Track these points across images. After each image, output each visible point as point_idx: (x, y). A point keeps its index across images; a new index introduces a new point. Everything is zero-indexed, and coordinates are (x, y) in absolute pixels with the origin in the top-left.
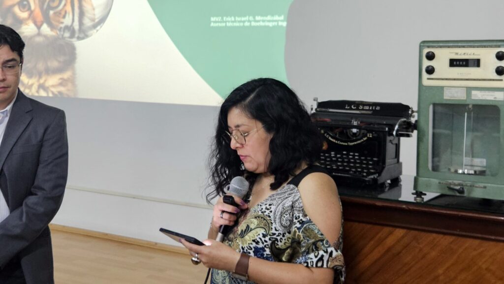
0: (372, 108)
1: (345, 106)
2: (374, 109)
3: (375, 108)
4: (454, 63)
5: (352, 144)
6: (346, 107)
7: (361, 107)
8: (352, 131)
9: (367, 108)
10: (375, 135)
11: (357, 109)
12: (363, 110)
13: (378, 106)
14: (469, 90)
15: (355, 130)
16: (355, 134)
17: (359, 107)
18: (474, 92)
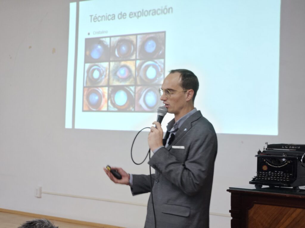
0: (296, 147)
1: (282, 147)
5: (280, 167)
8: (283, 160)
9: (293, 147)
11: (288, 148)
12: (291, 148)
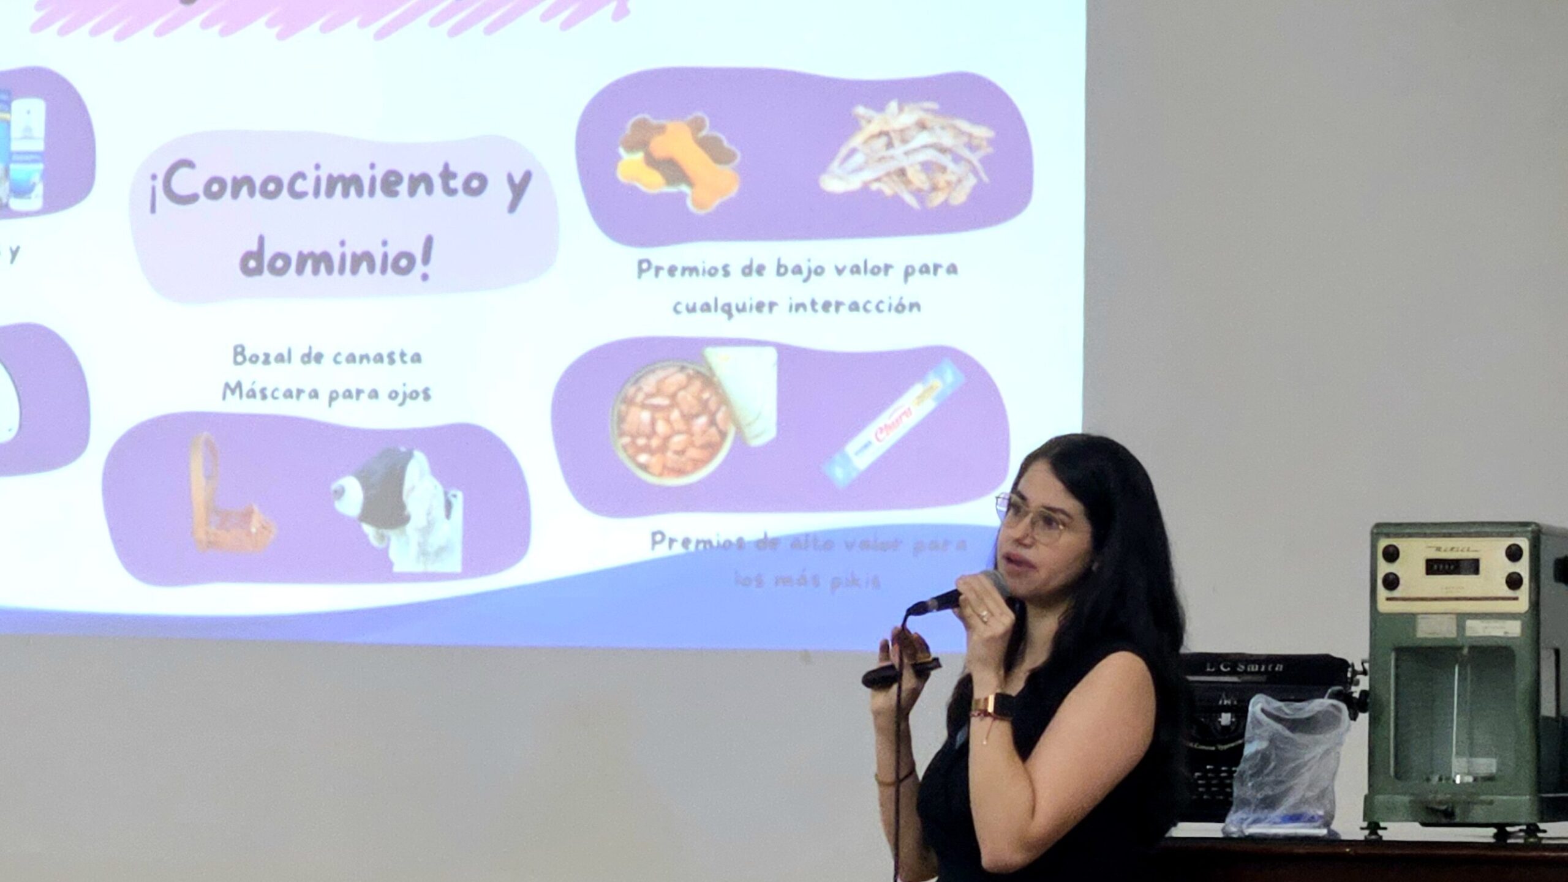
0: (1266, 668)
1: (1206, 668)
2: (1270, 669)
3: (1273, 668)
4: (1435, 567)
5: (1226, 747)
6: (1208, 669)
7: (1241, 668)
8: (1220, 722)
9: (1254, 668)
11: (1234, 672)
12: (1245, 672)
13: (1280, 663)
14: (1462, 618)
15: (1226, 718)
17: (1237, 666)
18: (1469, 623)
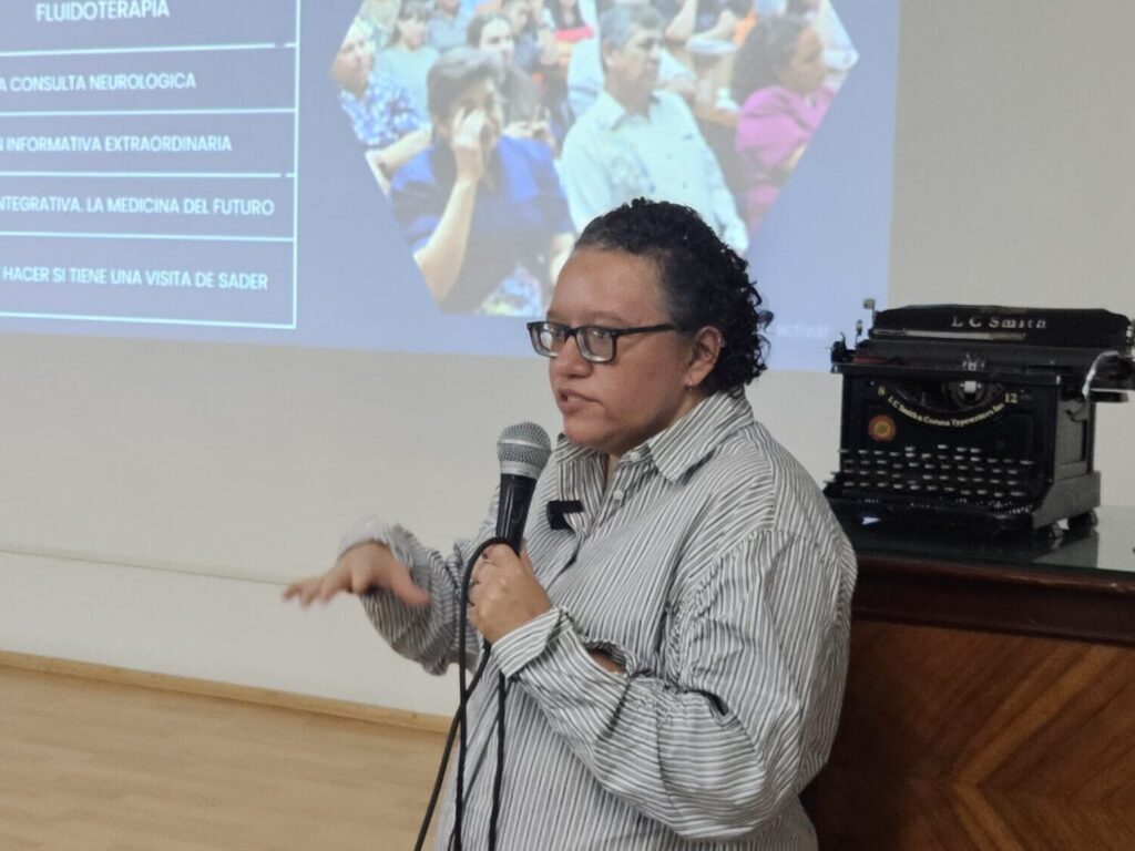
0: (1026, 324)
1: (952, 321)
2: (1030, 326)
3: (1034, 325)
5: (963, 423)
6: (954, 325)
7: (995, 323)
8: (963, 388)
9: (1011, 324)
10: (1027, 397)
11: (985, 328)
12: (1000, 329)
13: (1042, 319)
15: (970, 386)
16: (970, 396)
17: (990, 321)
